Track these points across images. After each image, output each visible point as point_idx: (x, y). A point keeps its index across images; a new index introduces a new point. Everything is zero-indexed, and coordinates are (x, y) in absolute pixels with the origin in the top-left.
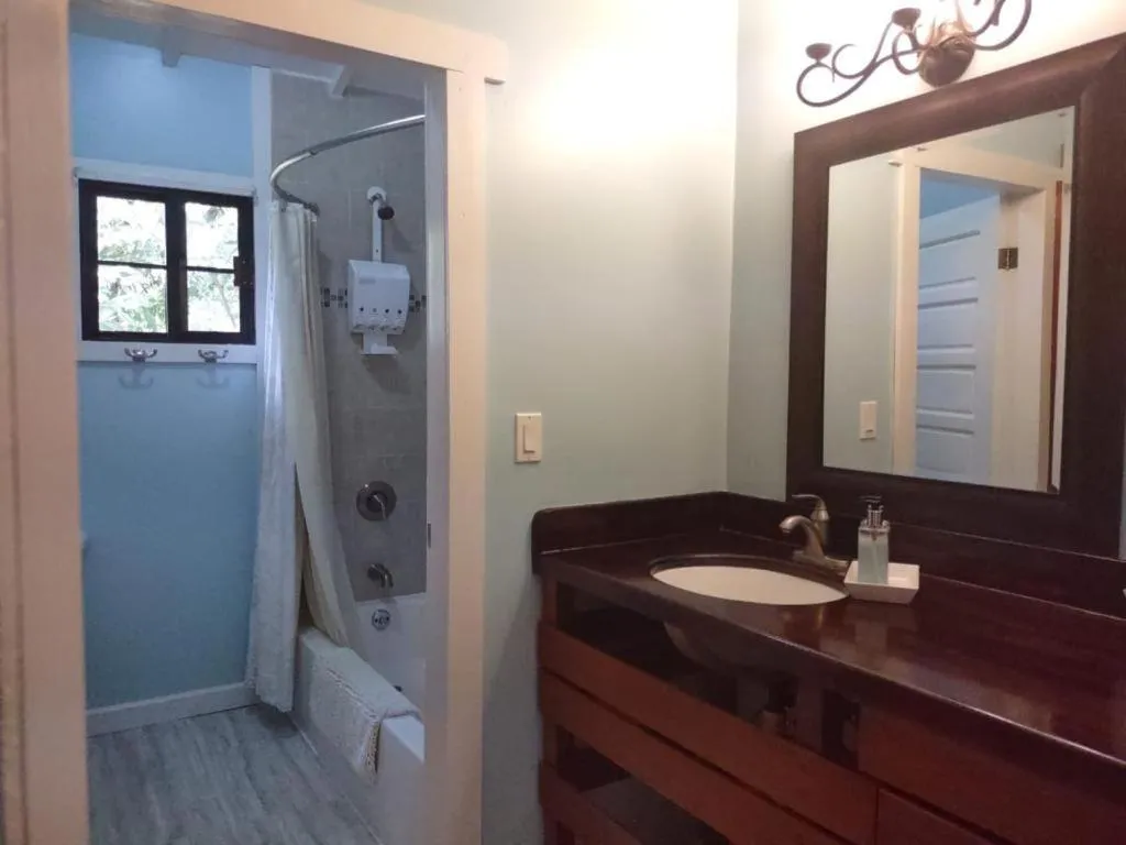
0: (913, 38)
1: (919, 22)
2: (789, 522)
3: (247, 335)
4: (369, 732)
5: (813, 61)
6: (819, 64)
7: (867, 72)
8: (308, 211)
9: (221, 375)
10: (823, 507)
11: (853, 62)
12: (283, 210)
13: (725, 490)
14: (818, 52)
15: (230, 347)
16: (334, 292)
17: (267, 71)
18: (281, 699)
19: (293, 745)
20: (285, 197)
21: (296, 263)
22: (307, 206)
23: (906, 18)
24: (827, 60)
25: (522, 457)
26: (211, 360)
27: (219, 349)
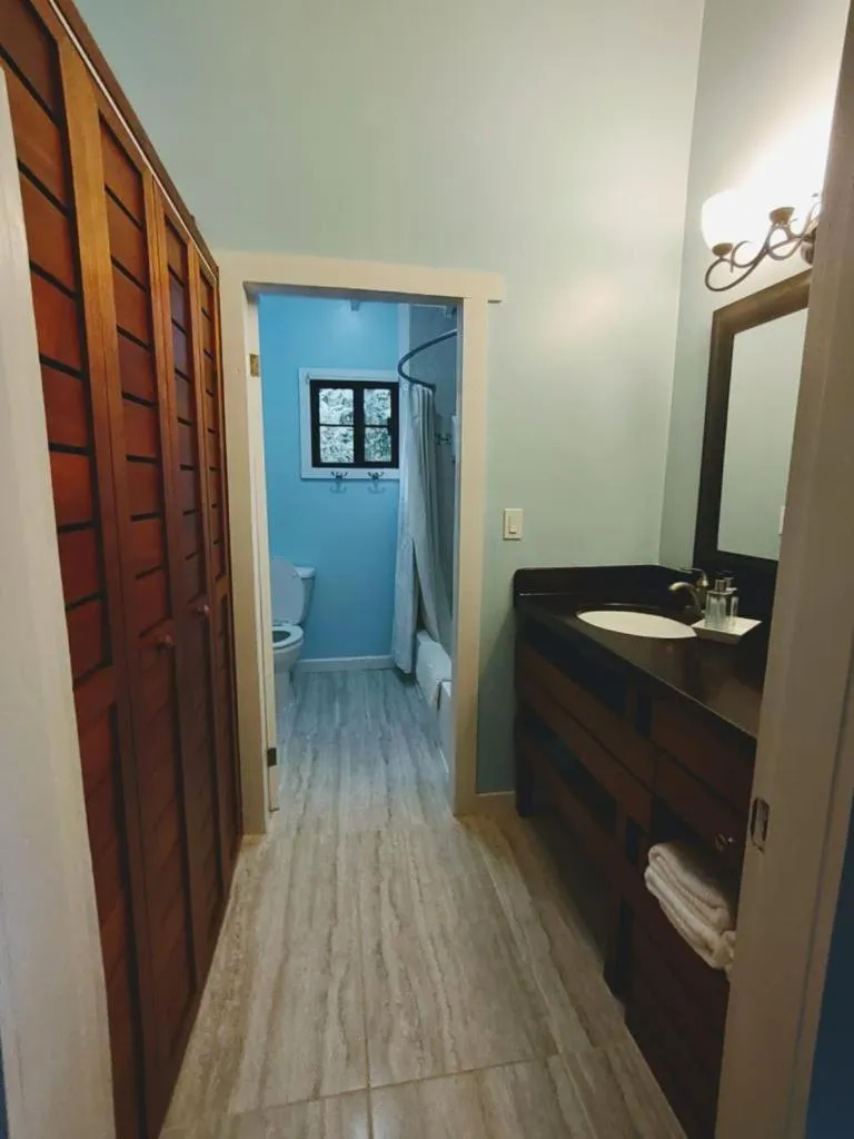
0: (788, 231)
1: (792, 218)
2: (676, 586)
3: (394, 463)
4: (435, 688)
5: (718, 258)
6: (722, 260)
7: (755, 263)
8: (425, 389)
9: (381, 485)
10: (705, 577)
11: (745, 255)
12: (411, 389)
13: (657, 564)
14: (721, 250)
15: (385, 470)
16: (444, 436)
17: (407, 305)
18: (405, 666)
19: (410, 692)
20: (413, 381)
21: (417, 420)
22: (424, 384)
23: (781, 217)
24: (728, 256)
25: (507, 536)
26: (375, 477)
27: (379, 471)
